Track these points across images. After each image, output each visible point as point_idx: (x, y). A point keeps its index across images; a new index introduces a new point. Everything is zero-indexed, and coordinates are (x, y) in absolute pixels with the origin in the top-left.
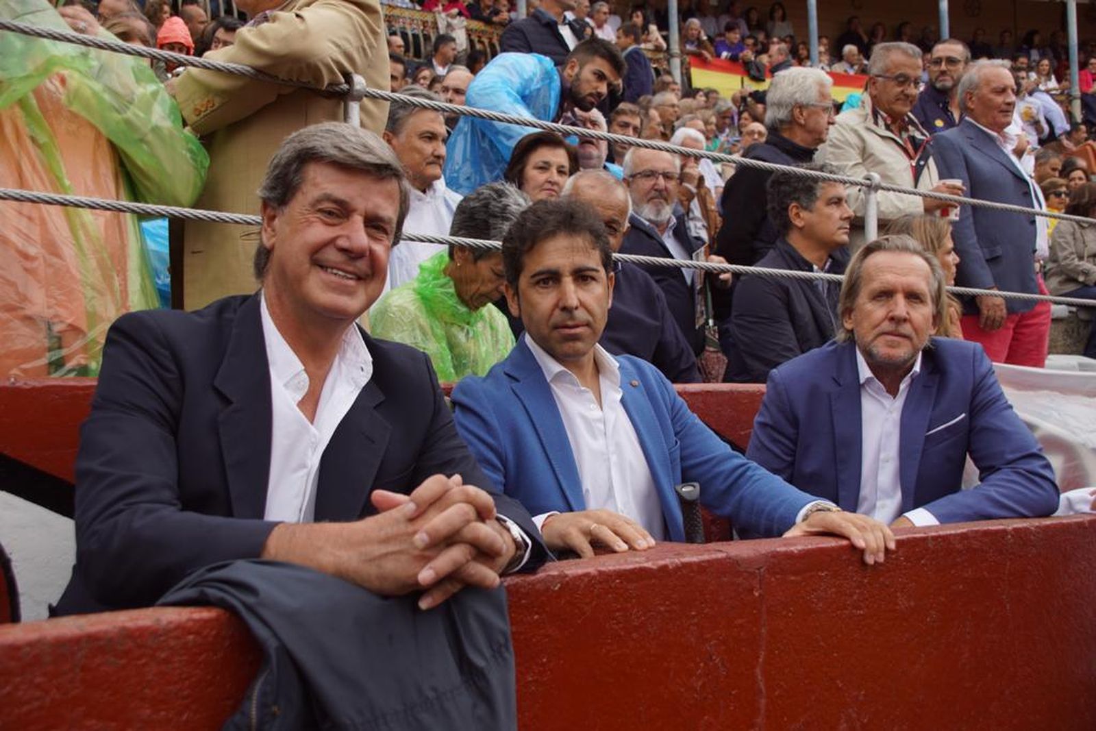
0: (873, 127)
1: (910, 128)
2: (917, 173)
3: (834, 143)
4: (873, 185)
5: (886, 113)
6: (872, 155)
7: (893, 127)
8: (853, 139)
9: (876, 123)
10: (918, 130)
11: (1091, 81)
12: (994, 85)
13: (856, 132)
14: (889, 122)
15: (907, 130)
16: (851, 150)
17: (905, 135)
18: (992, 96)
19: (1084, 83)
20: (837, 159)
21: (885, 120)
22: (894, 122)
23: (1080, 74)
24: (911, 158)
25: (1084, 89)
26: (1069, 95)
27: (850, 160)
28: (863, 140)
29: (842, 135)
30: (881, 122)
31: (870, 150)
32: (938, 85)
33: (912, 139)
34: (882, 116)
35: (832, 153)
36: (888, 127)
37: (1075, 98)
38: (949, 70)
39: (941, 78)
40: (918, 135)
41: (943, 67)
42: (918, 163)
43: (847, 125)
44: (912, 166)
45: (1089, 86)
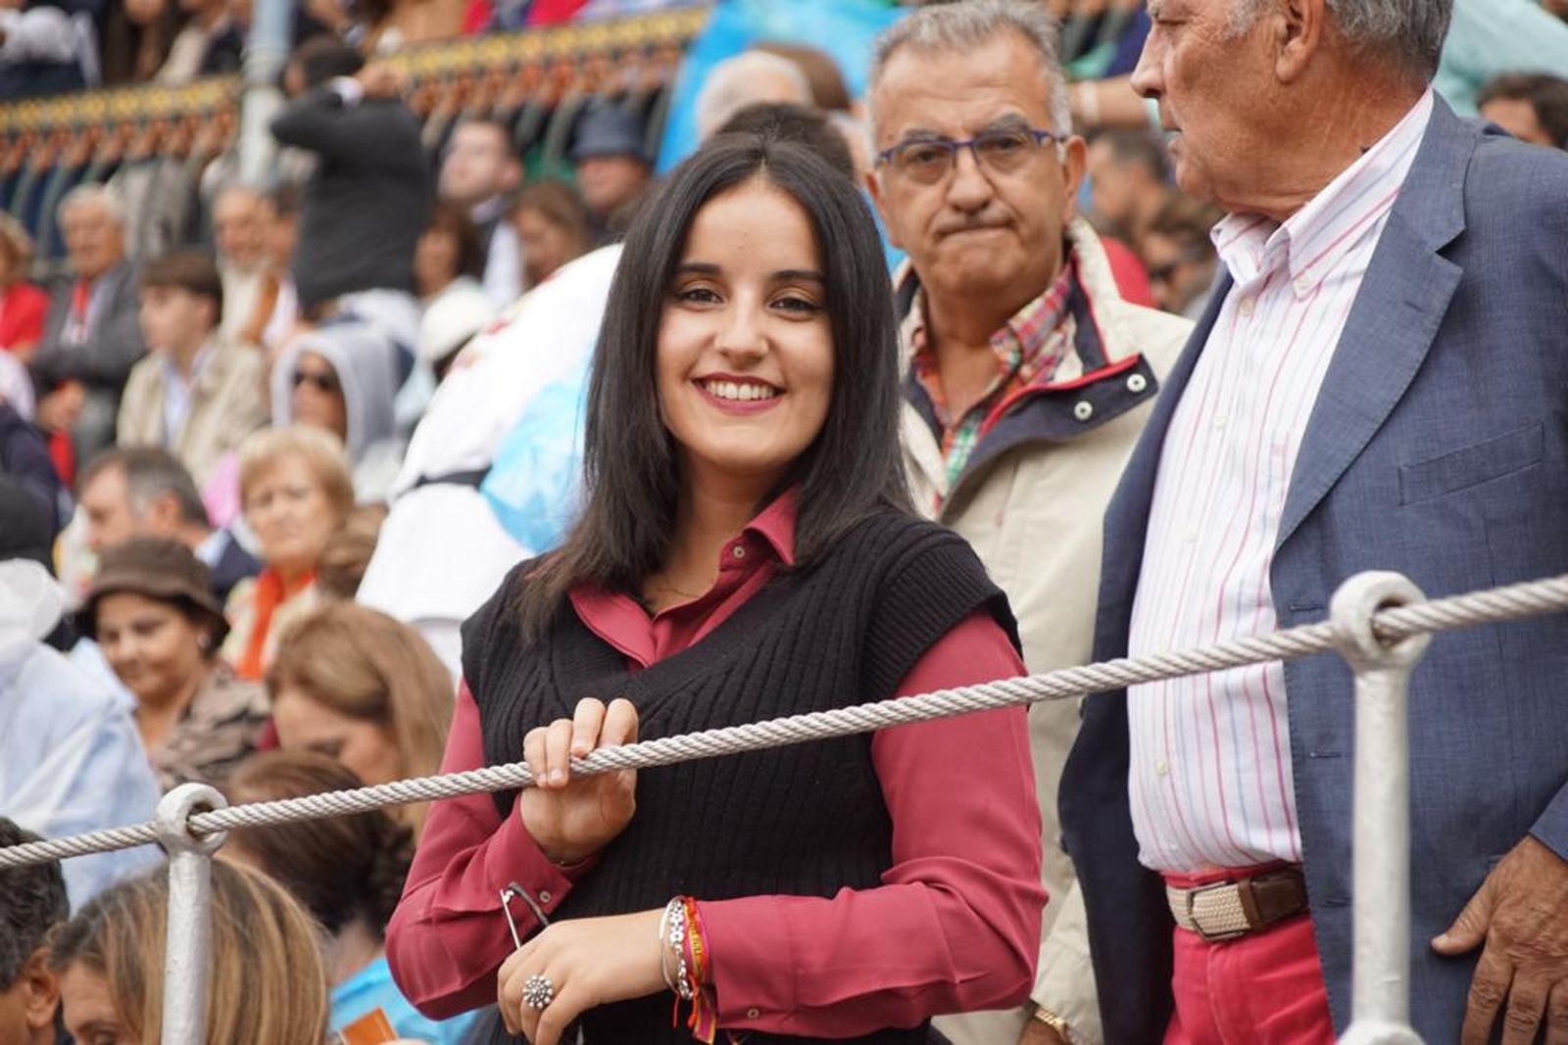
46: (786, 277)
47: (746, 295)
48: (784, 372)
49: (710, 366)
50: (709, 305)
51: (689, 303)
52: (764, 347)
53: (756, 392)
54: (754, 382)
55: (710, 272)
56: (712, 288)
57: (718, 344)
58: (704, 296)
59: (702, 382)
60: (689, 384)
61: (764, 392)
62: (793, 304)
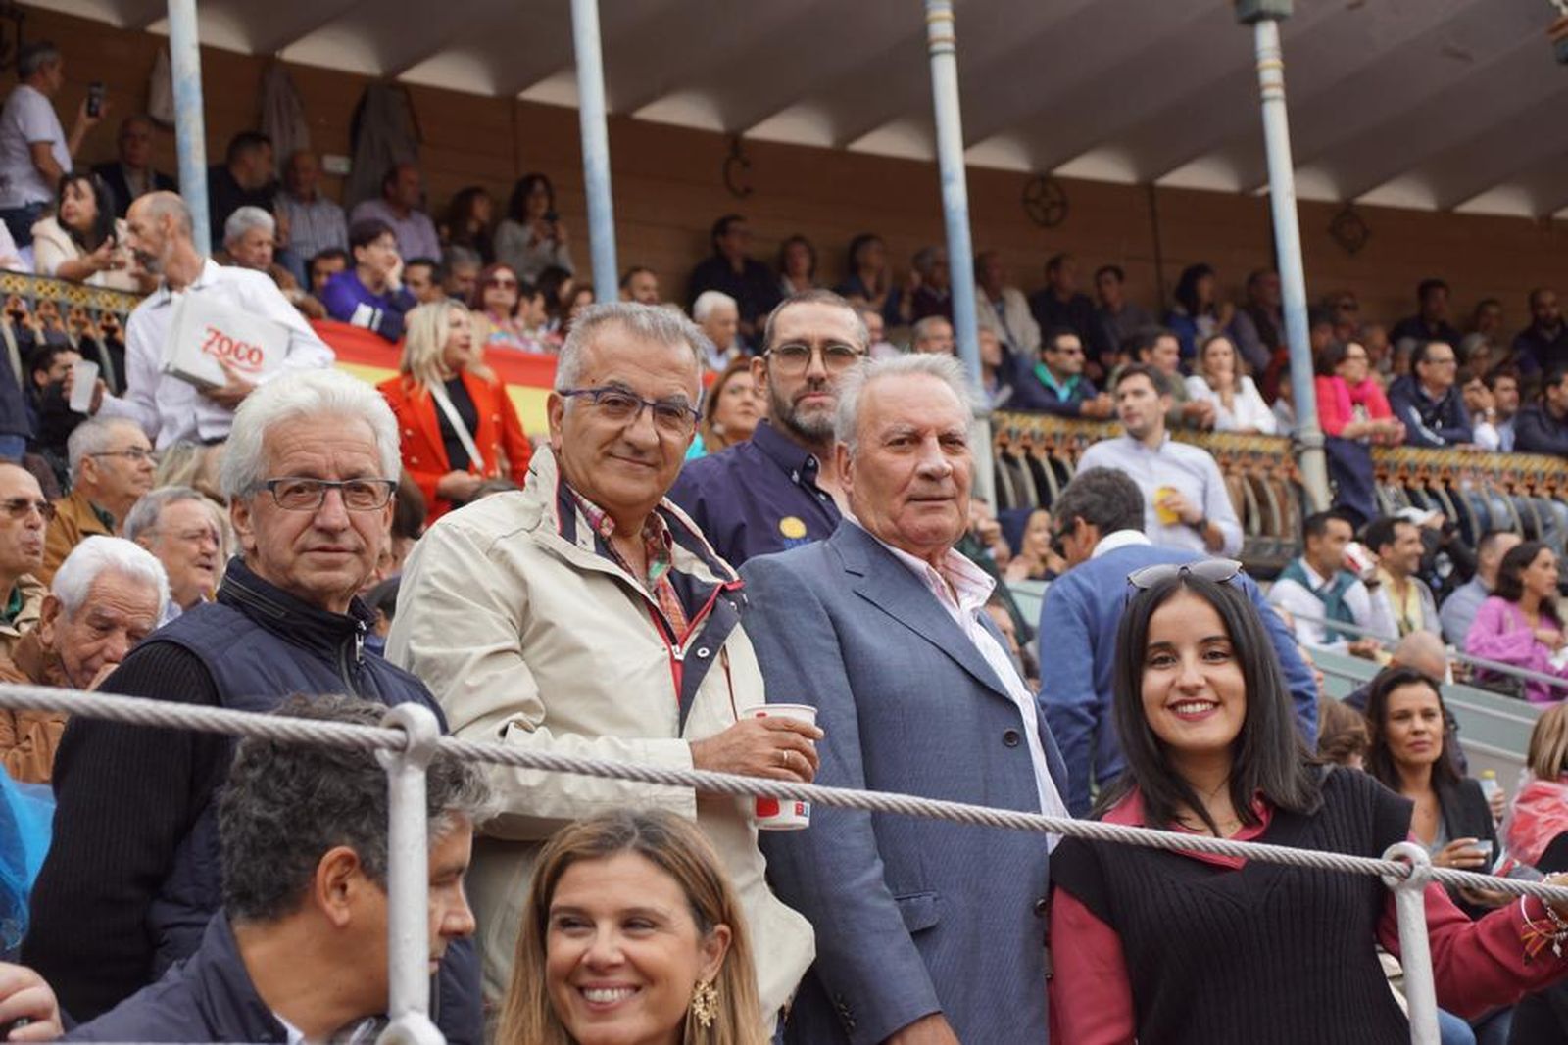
0: (561, 545)
1: (678, 551)
2: (688, 681)
3: (437, 591)
4: (412, 744)
5: (600, 506)
6: (547, 625)
7: (620, 547)
8: (493, 580)
9: (568, 532)
10: (703, 557)
11: (1349, 405)
12: (886, 425)
13: (501, 558)
14: (607, 531)
15: (665, 557)
16: (488, 612)
17: (658, 571)
18: (884, 456)
19: (1328, 408)
20: (442, 638)
21: (596, 526)
22: (622, 532)
23: (1318, 387)
24: (672, 638)
25: (1333, 422)
26: (1293, 440)
27: (481, 642)
28: (523, 583)
29: (462, 567)
30: (583, 530)
31: (540, 613)
32: (805, 419)
33: (684, 584)
34: (586, 513)
35: (427, 620)
36: (604, 547)
37: (1310, 448)
38: (830, 376)
39: (811, 400)
40: (702, 573)
41: (817, 366)
42: (692, 653)
43: (476, 536)
44: (674, 661)
45: (1344, 416)
46: (1208, 641)
47: (1189, 655)
48: (1217, 693)
49: (1176, 697)
50: (1169, 664)
51: (1157, 666)
52: (1203, 682)
53: (1204, 707)
54: (1204, 702)
55: (1164, 646)
56: (1169, 655)
57: (1177, 684)
58: (1164, 660)
59: (1173, 707)
60: (1166, 710)
61: (1209, 706)
62: (1215, 655)
